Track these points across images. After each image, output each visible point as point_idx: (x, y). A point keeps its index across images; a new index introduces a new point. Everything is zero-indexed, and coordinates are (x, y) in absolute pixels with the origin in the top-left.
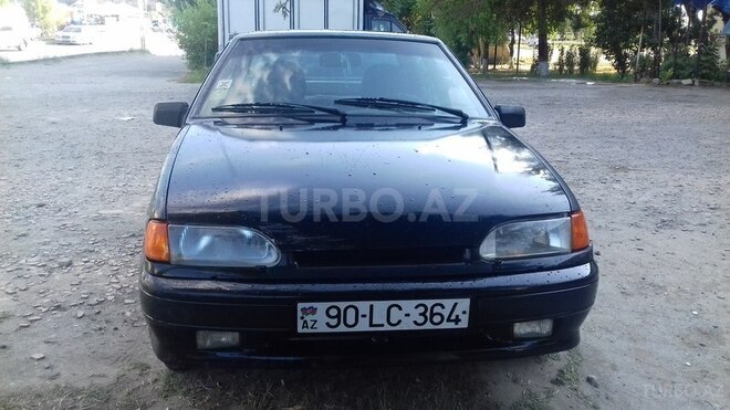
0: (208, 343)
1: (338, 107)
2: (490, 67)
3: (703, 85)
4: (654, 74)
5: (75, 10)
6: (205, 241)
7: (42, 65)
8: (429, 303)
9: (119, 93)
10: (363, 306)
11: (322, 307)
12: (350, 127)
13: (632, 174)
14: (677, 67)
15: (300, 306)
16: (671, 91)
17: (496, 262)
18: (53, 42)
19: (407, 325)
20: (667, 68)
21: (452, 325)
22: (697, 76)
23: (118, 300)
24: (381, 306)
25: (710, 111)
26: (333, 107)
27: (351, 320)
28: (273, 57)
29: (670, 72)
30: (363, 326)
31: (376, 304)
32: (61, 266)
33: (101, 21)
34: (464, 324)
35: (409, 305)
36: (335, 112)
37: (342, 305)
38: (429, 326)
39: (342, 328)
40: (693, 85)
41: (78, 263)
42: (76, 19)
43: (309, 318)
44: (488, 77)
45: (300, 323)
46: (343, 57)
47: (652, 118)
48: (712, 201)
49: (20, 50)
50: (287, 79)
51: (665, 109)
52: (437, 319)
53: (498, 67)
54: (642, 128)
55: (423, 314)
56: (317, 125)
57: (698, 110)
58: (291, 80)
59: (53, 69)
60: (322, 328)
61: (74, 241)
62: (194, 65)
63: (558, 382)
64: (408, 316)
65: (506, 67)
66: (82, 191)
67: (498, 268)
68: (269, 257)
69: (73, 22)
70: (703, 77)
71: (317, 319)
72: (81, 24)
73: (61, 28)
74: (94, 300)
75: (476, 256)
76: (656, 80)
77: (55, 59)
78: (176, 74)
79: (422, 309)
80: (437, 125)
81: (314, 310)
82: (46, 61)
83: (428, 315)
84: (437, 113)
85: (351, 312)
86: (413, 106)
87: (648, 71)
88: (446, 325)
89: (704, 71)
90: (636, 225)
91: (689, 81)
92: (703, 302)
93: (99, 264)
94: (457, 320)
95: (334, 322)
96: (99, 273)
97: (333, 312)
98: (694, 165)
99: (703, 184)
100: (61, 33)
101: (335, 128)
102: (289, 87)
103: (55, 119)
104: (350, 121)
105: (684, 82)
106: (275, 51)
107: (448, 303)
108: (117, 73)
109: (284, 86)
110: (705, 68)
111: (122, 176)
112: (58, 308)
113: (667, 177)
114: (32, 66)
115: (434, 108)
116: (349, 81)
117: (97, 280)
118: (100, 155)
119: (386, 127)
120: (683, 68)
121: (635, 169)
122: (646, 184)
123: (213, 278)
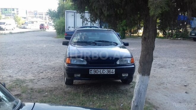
0: (76, 76)
1: (95, 42)
2: (132, 35)
3: (183, 39)
4: (171, 37)
5: (26, 20)
6: (75, 61)
7: (20, 34)
8: (109, 70)
9: (42, 41)
10: (99, 70)
11: (93, 70)
12: (97, 45)
13: (158, 58)
14: (177, 35)
15: (90, 70)
16: (175, 41)
17: (119, 64)
18: (21, 28)
19: (106, 73)
20: (175, 35)
21: (112, 73)
22: (182, 37)
23: (53, 78)
24: (102, 70)
25: (182, 45)
26: (94, 42)
27: (97, 72)
28: (81, 33)
29: (175, 36)
30: (99, 73)
31: (101, 70)
32: (41, 72)
33: (33, 22)
34: (114, 73)
35: (106, 70)
36: (94, 43)
37: (96, 70)
38: (109, 73)
39: (96, 73)
40: (181, 39)
41: (44, 72)
42: (26, 22)
43: (91, 72)
44: (131, 37)
45: (90, 72)
46: (96, 33)
47: (167, 47)
48: (173, 63)
49: (13, 30)
50: (83, 38)
51: (171, 45)
52: (110, 72)
53: (134, 35)
54: (164, 49)
55: (108, 72)
56: (91, 45)
57: (179, 45)
58: (84, 38)
59: (23, 35)
60: (93, 73)
61: (42, 69)
62: (58, 34)
63: (132, 88)
64: (106, 72)
65: (136, 35)
66: (40, 60)
67: (119, 65)
68: (85, 63)
69: (25, 23)
70: (183, 37)
71: (92, 72)
72: (27, 23)
73: (23, 24)
74: (49, 78)
75: (116, 63)
76: (172, 38)
77: (23, 32)
78: (54, 36)
79: (108, 71)
80: (112, 45)
81: (92, 71)
82: (21, 33)
83: (109, 72)
84: (112, 43)
85: (97, 71)
86: (108, 42)
87: (170, 36)
88: (111, 73)
89: (184, 36)
90: (155, 67)
91: (180, 38)
92: (163, 79)
93: (48, 72)
94: (113, 73)
95: (95, 72)
96: (49, 74)
97: (95, 71)
98: (172, 57)
99: (173, 60)
100: (23, 26)
101: (95, 45)
102: (83, 39)
103: (28, 46)
104: (97, 44)
105: (179, 39)
106: (81, 32)
107: (112, 70)
108: (39, 36)
109: (82, 39)
110: (184, 35)
111: (48, 58)
112: (43, 78)
113: (166, 59)
114: (17, 34)
115: (112, 42)
116: (97, 38)
117: (48, 75)
118: (42, 54)
119: (103, 45)
120: (178, 35)
121: (159, 57)
122: (160, 60)
123: (77, 66)
